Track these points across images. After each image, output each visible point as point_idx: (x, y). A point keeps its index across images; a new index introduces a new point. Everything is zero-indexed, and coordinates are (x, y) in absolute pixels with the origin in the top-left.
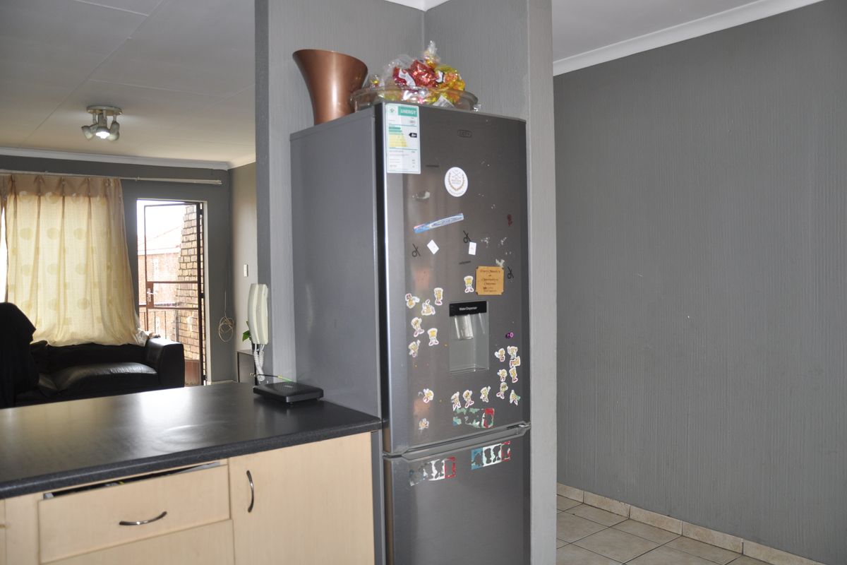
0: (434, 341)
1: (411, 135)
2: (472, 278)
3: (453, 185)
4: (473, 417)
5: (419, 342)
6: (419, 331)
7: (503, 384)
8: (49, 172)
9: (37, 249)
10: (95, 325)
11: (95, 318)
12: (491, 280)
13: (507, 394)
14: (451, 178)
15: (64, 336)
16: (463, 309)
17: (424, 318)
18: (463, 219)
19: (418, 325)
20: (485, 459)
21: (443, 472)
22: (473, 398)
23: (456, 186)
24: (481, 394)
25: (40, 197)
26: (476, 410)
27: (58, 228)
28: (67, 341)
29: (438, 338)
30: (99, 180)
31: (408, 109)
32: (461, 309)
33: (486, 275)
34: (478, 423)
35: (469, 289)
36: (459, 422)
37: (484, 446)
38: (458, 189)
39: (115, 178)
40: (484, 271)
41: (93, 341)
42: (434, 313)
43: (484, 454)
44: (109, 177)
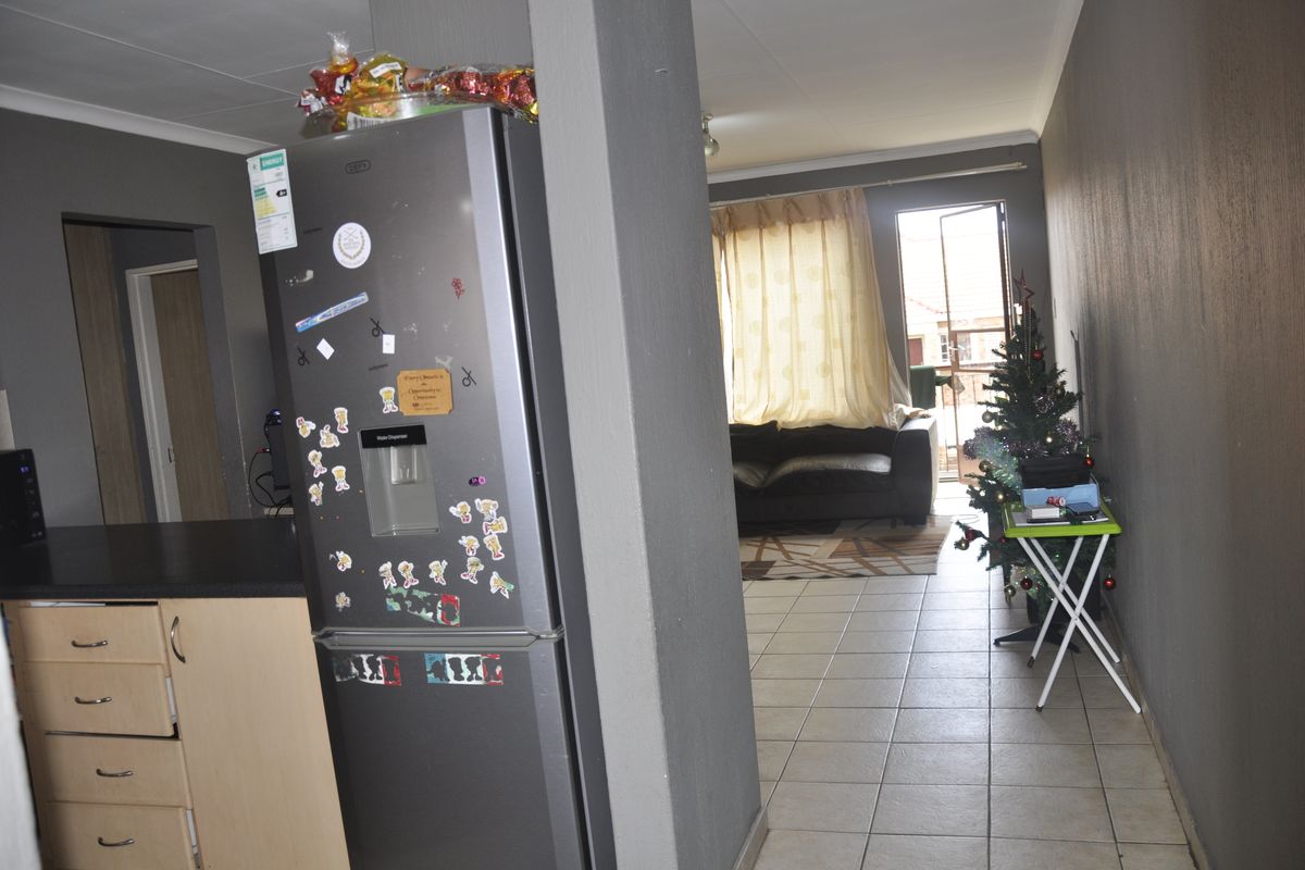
0: (342, 485)
1: (278, 194)
2: (393, 390)
3: (346, 251)
4: (419, 604)
5: (321, 484)
6: (320, 470)
7: (472, 559)
8: (772, 194)
9: (764, 301)
10: (837, 398)
11: (836, 391)
12: (426, 391)
13: (484, 577)
14: (342, 242)
15: (798, 417)
16: (385, 438)
17: (324, 451)
18: (366, 300)
19: (318, 461)
20: (450, 673)
21: (382, 675)
22: (415, 573)
23: (352, 252)
24: (430, 571)
25: (761, 230)
26: (425, 594)
27: (787, 267)
28: (803, 421)
29: (348, 480)
30: (834, 193)
31: (271, 157)
32: (379, 438)
33: (416, 385)
34: (430, 615)
35: (389, 407)
36: (396, 607)
37: (448, 653)
38: (355, 256)
39: (856, 187)
40: (411, 378)
41: (830, 422)
42: (337, 444)
43: (448, 665)
44: (847, 188)
